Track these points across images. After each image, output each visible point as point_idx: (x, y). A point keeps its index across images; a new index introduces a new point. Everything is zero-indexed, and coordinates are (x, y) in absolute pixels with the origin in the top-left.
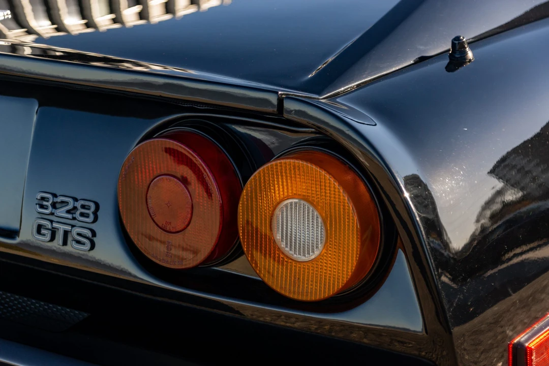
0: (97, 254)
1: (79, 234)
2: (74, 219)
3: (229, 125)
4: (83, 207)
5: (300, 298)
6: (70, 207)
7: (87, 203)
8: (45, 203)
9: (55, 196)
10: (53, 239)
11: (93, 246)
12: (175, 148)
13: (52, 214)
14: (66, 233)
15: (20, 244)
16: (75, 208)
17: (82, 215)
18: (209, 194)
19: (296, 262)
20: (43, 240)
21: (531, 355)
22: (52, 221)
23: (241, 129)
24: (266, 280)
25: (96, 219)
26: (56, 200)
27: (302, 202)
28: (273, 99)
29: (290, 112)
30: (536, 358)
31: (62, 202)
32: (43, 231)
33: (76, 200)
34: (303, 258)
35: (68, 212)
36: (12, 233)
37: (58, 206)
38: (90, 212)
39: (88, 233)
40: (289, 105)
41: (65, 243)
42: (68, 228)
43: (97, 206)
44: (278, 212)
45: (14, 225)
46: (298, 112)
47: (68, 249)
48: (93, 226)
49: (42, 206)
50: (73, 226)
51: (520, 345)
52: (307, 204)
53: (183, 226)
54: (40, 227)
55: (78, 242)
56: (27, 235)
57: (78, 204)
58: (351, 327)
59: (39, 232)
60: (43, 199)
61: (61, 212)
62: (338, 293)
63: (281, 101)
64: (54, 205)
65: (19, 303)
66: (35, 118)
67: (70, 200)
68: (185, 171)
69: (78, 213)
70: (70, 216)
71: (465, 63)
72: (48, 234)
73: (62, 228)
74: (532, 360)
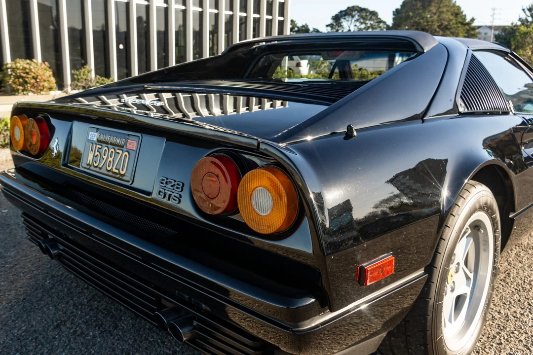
0: (180, 206)
1: (175, 196)
2: (174, 189)
3: (241, 154)
4: (178, 184)
5: (260, 232)
6: (172, 184)
7: (179, 183)
8: (163, 182)
9: (167, 179)
10: (164, 197)
11: (180, 202)
12: (215, 161)
13: (165, 186)
14: (170, 195)
15: (151, 198)
16: (174, 185)
17: (177, 188)
18: (227, 181)
19: (260, 215)
20: (160, 198)
21: (368, 273)
22: (165, 190)
23: (247, 156)
24: (247, 223)
25: (182, 191)
26: (168, 181)
27: (264, 189)
28: (255, 143)
29: (262, 149)
30: (370, 274)
31: (170, 182)
32: (161, 194)
33: (175, 181)
34: (263, 214)
35: (172, 186)
36: (149, 194)
37: (168, 183)
38: (180, 187)
39: (178, 196)
40: (262, 146)
41: (169, 199)
42: (171, 193)
43: (183, 185)
44: (254, 193)
45: (151, 190)
46: (265, 150)
47: (170, 202)
48: (181, 193)
49: (162, 183)
50: (173, 192)
51: (362, 268)
52: (266, 190)
53: (216, 196)
54: (160, 192)
55: (174, 199)
56: (155, 195)
57: (176, 183)
58: (282, 248)
59: (159, 194)
60: (163, 180)
61: (169, 186)
62: (275, 232)
63: (259, 144)
64: (167, 183)
65: (155, 226)
66: (164, 145)
67: (173, 181)
68: (218, 172)
69: (175, 187)
70: (172, 188)
71: (352, 137)
72: (163, 195)
73: (168, 193)
74: (367, 275)
